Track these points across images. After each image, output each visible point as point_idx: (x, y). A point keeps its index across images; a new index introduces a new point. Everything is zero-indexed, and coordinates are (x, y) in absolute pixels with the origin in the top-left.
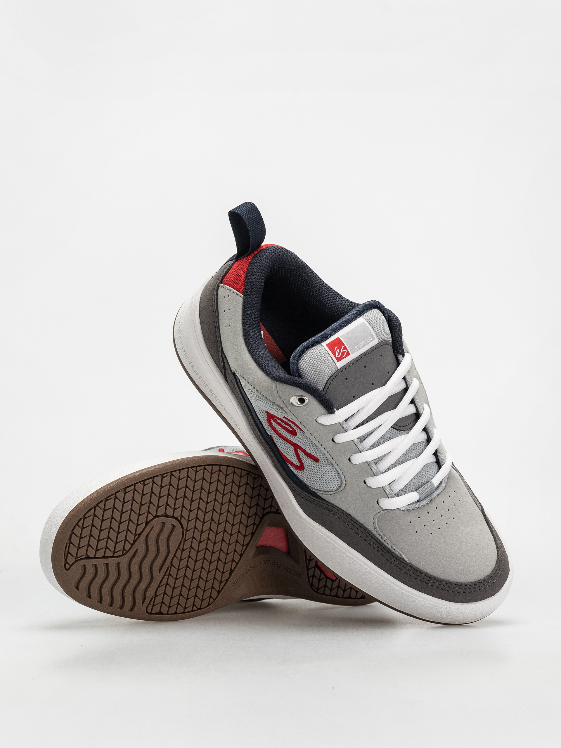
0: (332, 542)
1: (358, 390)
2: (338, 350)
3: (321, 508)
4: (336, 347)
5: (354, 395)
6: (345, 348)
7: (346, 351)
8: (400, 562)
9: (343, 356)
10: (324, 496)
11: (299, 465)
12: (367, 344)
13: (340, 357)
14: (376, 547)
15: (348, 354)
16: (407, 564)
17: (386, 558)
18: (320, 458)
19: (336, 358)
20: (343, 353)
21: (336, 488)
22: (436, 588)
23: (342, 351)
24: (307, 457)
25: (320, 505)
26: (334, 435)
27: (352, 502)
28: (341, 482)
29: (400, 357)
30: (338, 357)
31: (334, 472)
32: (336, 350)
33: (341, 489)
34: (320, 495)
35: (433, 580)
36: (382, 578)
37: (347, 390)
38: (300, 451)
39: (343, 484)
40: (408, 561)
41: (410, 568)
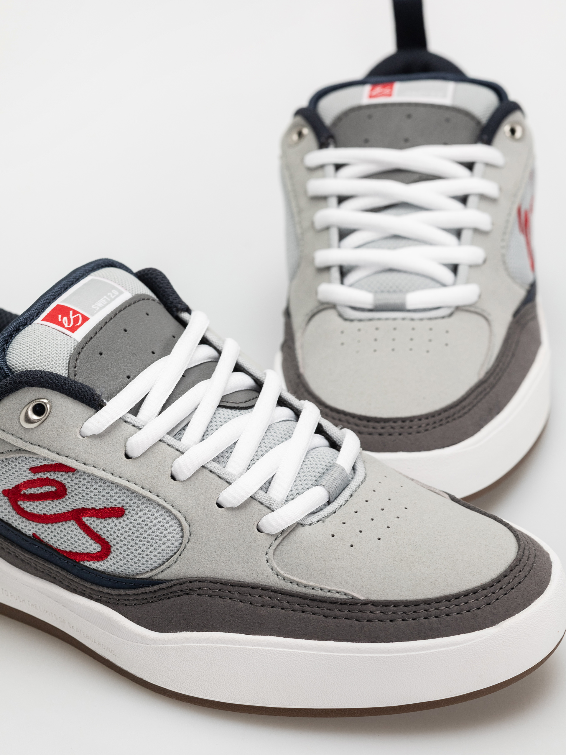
0: (221, 645)
1: (130, 365)
2: (65, 318)
3: (172, 600)
4: (60, 316)
5: (128, 374)
6: (75, 312)
7: (78, 316)
8: (351, 607)
9: (77, 324)
10: (166, 575)
11: (99, 549)
12: (113, 300)
13: (74, 325)
14: (297, 607)
15: (85, 319)
16: (365, 603)
17: (323, 616)
18: (123, 503)
19: (67, 329)
20: (76, 320)
21: (177, 544)
22: (435, 619)
23: (72, 317)
24: (103, 520)
25: (169, 596)
26: (123, 444)
27: (215, 552)
28: (179, 527)
29: (184, 315)
30: (70, 326)
31: (159, 514)
32: (62, 318)
33: (185, 540)
34: (161, 577)
35: (422, 606)
36: (334, 654)
37: (111, 370)
38: (88, 518)
39: (184, 528)
40: (362, 598)
41: (373, 608)
